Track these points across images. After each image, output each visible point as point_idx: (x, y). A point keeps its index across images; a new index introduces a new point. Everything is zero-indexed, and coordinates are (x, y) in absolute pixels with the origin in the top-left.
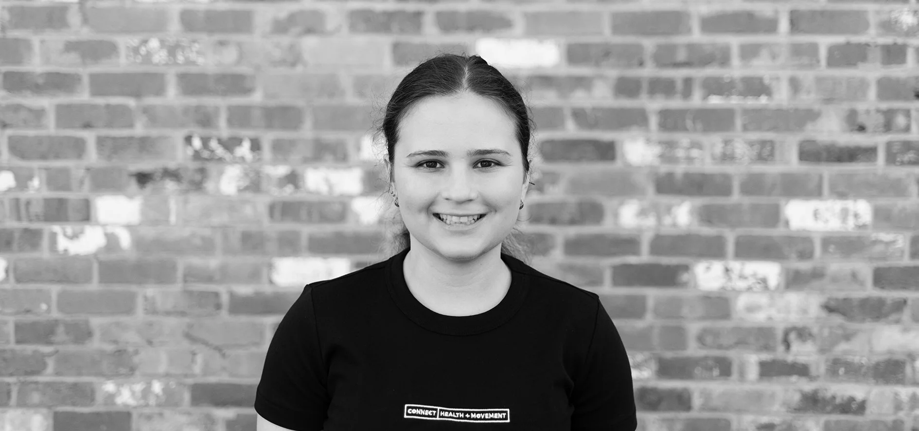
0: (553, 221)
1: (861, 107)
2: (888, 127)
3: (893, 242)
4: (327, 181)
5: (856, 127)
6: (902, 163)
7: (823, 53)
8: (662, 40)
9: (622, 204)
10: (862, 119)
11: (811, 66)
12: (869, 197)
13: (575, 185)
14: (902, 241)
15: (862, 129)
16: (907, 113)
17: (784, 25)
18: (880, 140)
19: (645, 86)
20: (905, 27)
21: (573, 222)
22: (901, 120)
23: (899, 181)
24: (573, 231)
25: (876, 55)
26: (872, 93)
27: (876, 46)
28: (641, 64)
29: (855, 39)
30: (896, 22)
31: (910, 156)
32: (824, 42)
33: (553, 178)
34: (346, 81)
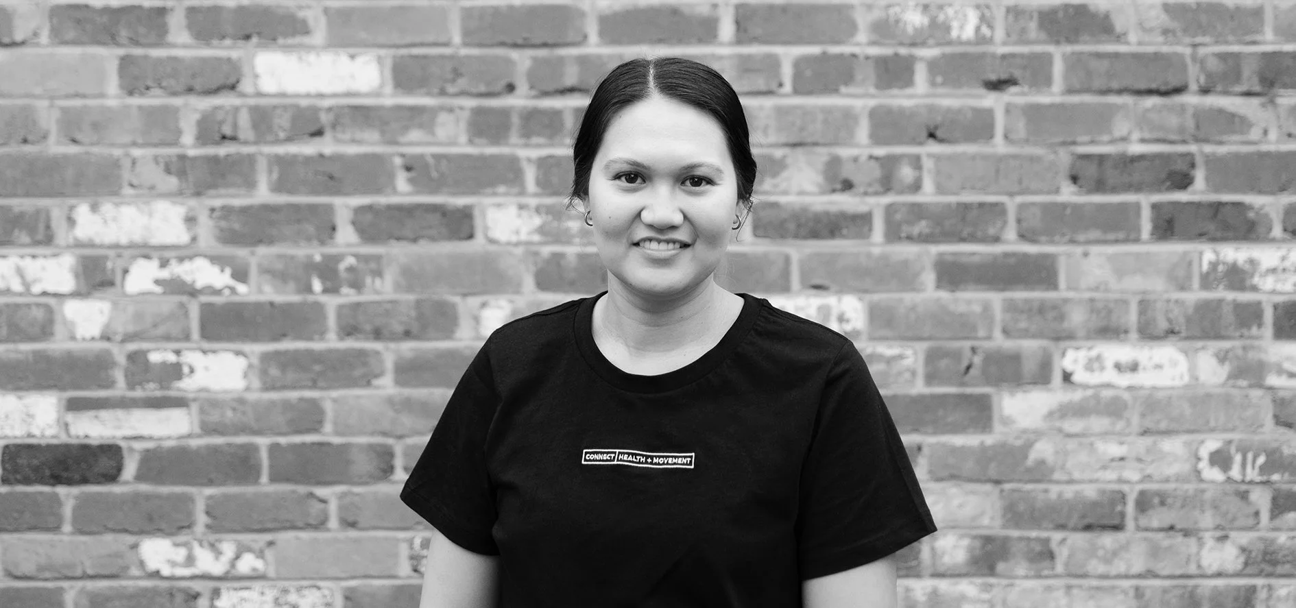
0: (378, 335)
1: (845, 152)
2: (887, 184)
3: (901, 357)
4: (20, 272)
5: (839, 186)
6: (910, 238)
7: (787, 72)
8: (542, 53)
9: (484, 305)
10: (847, 172)
11: (769, 93)
12: (860, 291)
13: (411, 277)
14: (912, 356)
15: (848, 186)
16: (916, 162)
17: (727, 29)
18: (876, 204)
19: (515, 120)
20: (910, 30)
21: (407, 335)
22: (906, 173)
23: (905, 263)
24: (408, 348)
25: (866, 73)
26: (863, 132)
27: (867, 58)
28: (511, 88)
29: (834, 50)
30: (897, 21)
31: (922, 227)
32: (788, 54)
33: (376, 267)
34: (48, 118)
